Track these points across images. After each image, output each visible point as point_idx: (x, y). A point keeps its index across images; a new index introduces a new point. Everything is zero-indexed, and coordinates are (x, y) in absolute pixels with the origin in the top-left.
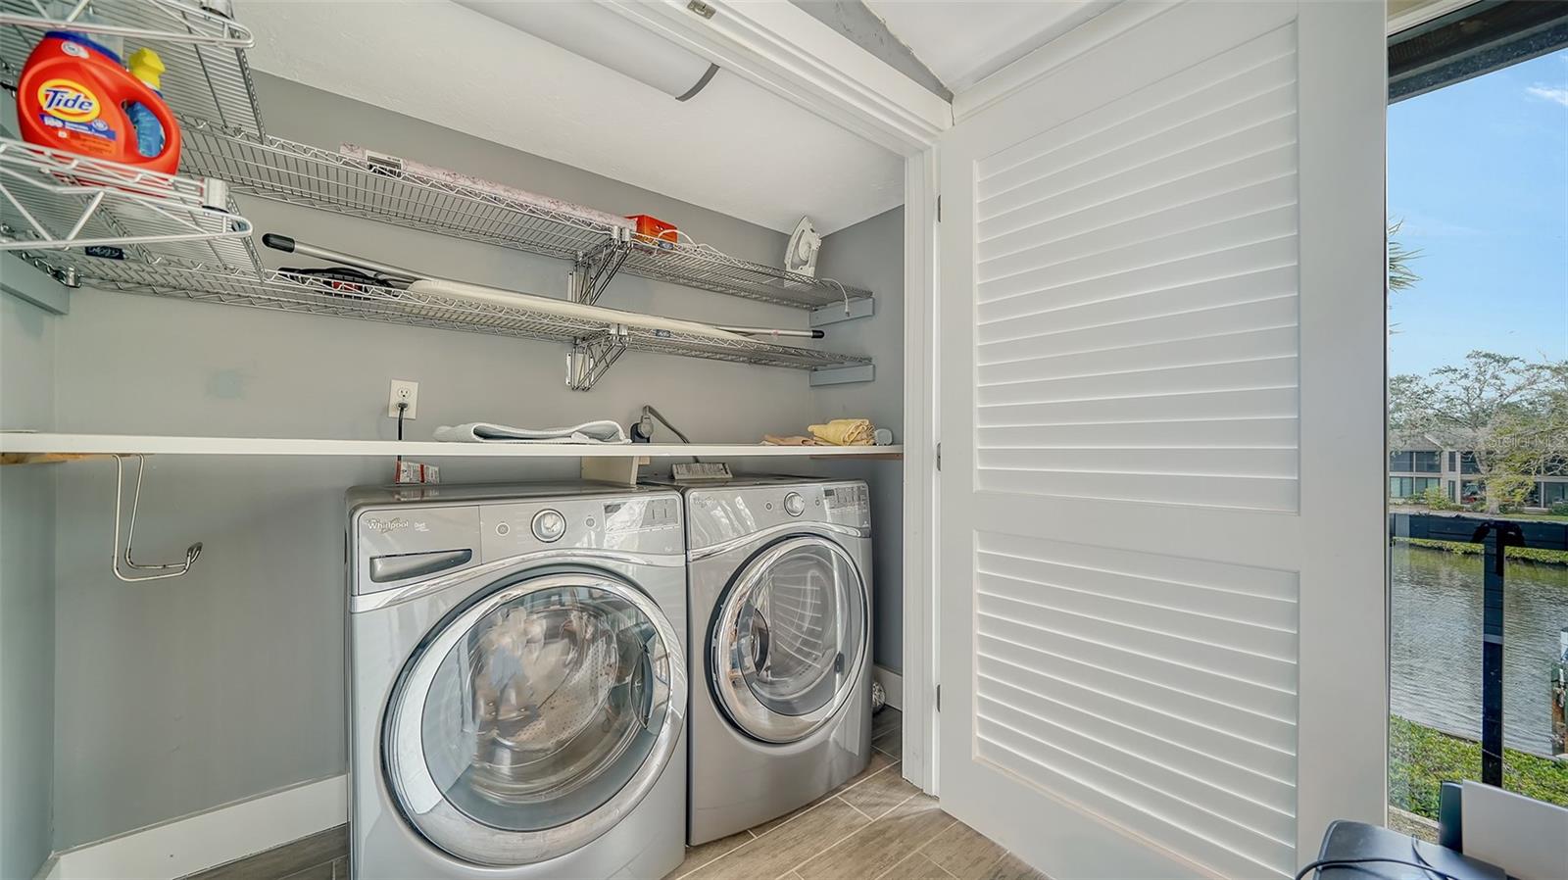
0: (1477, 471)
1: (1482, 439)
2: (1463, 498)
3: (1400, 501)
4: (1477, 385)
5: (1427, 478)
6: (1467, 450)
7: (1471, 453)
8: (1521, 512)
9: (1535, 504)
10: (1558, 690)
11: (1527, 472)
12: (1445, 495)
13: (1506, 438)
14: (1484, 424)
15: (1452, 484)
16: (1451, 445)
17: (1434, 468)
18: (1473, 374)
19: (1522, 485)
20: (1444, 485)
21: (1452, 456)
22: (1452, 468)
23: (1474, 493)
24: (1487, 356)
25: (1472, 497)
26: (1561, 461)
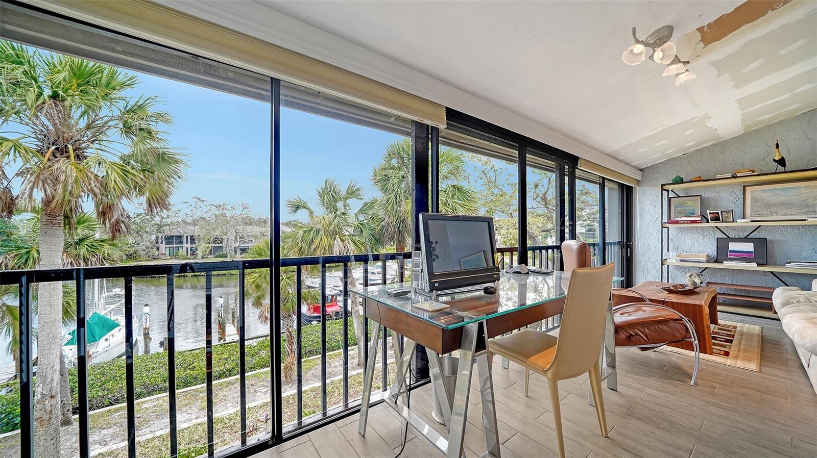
0: (195, 243)
1: (196, 231)
2: (191, 254)
3: (169, 258)
4: (195, 209)
5: (178, 247)
6: (192, 235)
7: (193, 236)
8: (207, 258)
9: (211, 254)
10: (220, 319)
11: (209, 243)
12: (185, 253)
13: (203, 230)
14: (197, 225)
15: (187, 249)
16: (187, 233)
17: (181, 243)
18: (194, 206)
19: (208, 247)
20: (185, 249)
21: (187, 237)
22: (187, 243)
23: (194, 252)
24: (198, 198)
25: (194, 253)
26: (218, 239)
